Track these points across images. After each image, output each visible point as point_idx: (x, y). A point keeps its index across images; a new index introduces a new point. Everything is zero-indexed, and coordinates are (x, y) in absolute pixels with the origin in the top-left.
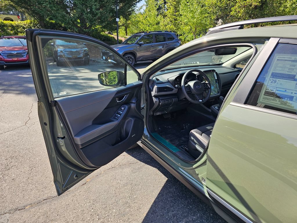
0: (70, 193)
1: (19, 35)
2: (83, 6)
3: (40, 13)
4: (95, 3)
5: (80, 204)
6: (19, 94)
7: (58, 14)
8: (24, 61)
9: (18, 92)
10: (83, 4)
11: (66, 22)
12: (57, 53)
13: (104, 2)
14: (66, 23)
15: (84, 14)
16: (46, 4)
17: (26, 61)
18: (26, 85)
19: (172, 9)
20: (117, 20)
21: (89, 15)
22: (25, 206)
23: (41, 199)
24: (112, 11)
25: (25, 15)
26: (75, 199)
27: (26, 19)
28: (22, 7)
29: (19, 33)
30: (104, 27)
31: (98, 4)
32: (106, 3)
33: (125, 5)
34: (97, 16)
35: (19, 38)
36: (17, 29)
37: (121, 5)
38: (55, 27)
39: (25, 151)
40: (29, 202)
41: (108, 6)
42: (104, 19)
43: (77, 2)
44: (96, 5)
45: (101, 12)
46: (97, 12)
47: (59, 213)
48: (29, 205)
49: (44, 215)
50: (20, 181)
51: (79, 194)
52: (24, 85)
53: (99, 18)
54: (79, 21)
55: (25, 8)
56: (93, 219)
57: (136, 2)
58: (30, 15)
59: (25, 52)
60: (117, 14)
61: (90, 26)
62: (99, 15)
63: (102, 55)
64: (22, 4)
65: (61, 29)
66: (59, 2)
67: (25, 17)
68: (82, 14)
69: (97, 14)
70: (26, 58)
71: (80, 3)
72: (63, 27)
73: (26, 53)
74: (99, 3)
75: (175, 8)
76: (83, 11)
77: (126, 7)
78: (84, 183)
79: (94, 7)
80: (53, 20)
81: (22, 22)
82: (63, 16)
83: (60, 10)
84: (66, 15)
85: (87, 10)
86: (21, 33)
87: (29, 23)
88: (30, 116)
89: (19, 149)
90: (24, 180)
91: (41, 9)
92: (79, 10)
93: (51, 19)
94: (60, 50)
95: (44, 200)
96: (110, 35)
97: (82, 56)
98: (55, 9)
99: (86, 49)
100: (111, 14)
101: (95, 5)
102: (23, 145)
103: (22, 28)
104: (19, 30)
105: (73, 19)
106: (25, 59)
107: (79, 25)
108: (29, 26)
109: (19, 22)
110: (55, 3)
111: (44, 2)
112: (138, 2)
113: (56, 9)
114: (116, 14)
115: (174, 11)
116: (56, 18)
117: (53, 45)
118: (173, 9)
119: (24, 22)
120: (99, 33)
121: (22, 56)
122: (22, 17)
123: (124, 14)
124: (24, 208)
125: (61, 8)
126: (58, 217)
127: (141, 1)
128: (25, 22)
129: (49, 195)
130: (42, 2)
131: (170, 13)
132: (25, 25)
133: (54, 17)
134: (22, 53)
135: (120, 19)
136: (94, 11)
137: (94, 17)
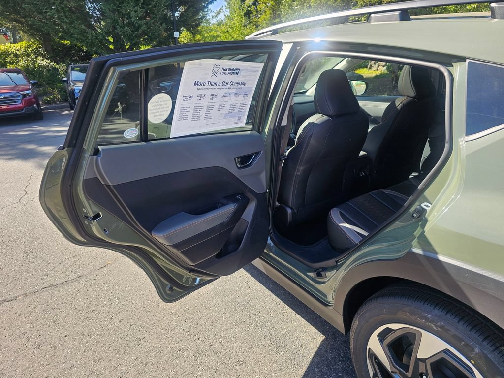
0: (81, 279)
1: (9, 67)
2: (114, 14)
3: (43, 29)
4: (136, 8)
5: (95, 289)
6: (10, 159)
7: (73, 29)
8: (18, 111)
9: (7, 157)
10: (114, 11)
11: (87, 42)
12: (74, 94)
13: (150, 6)
14: (88, 44)
15: (118, 27)
16: (51, 12)
17: (22, 110)
18: (22, 146)
19: (268, 13)
20: (176, 34)
21: (126, 28)
22: (16, 297)
23: (40, 287)
24: (165, 19)
25: (19, 33)
26: (88, 284)
27: (21, 40)
28: (12, 20)
29: (8, 65)
31: (139, 10)
32: (155, 7)
33: (188, 9)
34: (140, 30)
35: (8, 72)
36: (5, 58)
37: (181, 9)
38: (71, 51)
39: (18, 234)
40: (22, 292)
41: (158, 12)
42: (152, 34)
43: (104, 8)
44: (138, 12)
45: (146, 23)
46: (139, 22)
47: (64, 301)
48: (23, 295)
49: (43, 304)
50: (10, 270)
51: (95, 278)
52: (18, 147)
53: (144, 33)
54: (111, 39)
55: (17, 21)
56: (111, 303)
57: (207, 5)
58: (25, 33)
59: (18, 94)
60: (176, 25)
62: (144, 27)
64: (11, 14)
65: (81, 54)
66: (75, 8)
67: (20, 37)
68: (115, 28)
69: (140, 26)
70: (21, 105)
71: (109, 9)
72: (85, 52)
73: (21, 96)
74: (143, 8)
75: (273, 12)
76: (115, 22)
77: (189, 12)
78: (103, 266)
79: (133, 14)
80: (65, 40)
81: (13, 45)
82: (83, 33)
83: (76, 22)
84: (87, 30)
85: (123, 21)
86: (12, 64)
87: (25, 47)
88: (26, 190)
89: (8, 233)
90: (16, 269)
91: (44, 22)
92: (109, 21)
93: (62, 38)
94: (78, 89)
95: (44, 289)
97: (117, 97)
98: (68, 21)
99: (123, 84)
100: (164, 25)
101: (135, 12)
102: (15, 228)
103: (12, 55)
104: (8, 60)
105: (99, 36)
106: (20, 107)
107: (111, 47)
108: (26, 52)
109: (8, 45)
110: (68, 11)
111: (48, 10)
112: (210, 3)
113: (70, 20)
114: (173, 25)
115: (272, 16)
116: (70, 36)
117: (66, 81)
118: (270, 14)
119: (16, 45)
121: (15, 102)
122: (14, 36)
123: (189, 25)
124: (15, 299)
125: (78, 19)
126: (63, 305)
127: (215, 2)
128: (18, 45)
129: (52, 282)
130: (44, 11)
132: (18, 51)
133: (67, 34)
134: (14, 97)
135: (180, 33)
136: (134, 21)
137: (136, 31)
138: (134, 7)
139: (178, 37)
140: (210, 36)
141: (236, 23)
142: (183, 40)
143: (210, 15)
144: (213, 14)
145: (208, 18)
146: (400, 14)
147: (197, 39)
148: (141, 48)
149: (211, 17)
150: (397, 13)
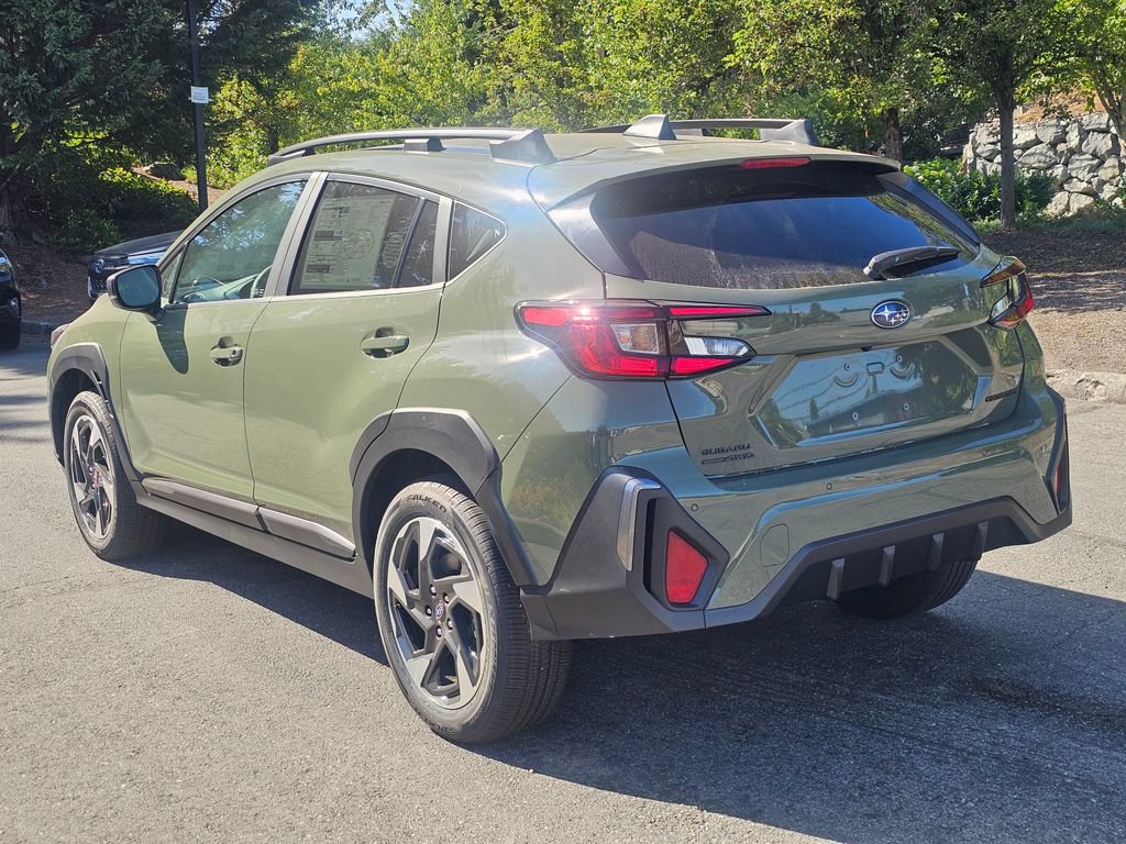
4: (61, 11)
19: (535, 21)
20: (199, 94)
24: (162, 46)
30: (119, 138)
31: (74, 17)
34: (72, 84)
42: (116, 94)
44: (67, 23)
45: (95, 59)
46: (72, 56)
53: (85, 90)
61: (33, 140)
62: (85, 72)
63: (90, 288)
69: (71, 69)
75: (553, 16)
79: (51, 31)
96: (162, 183)
100: (157, 65)
101: (59, 24)
114: (191, 63)
115: (550, 30)
120: (93, 172)
131: (526, 44)
135: (214, 89)
136: (53, 54)
137: (56, 86)
138: (57, 9)
139: (206, 100)
140: (339, 93)
141: (433, 46)
142: (229, 107)
143: (339, 17)
144: (351, 14)
145: (330, 27)
146: (428, 143)
147: (284, 103)
148: (68, 138)
149: (342, 24)
150: (426, 141)
